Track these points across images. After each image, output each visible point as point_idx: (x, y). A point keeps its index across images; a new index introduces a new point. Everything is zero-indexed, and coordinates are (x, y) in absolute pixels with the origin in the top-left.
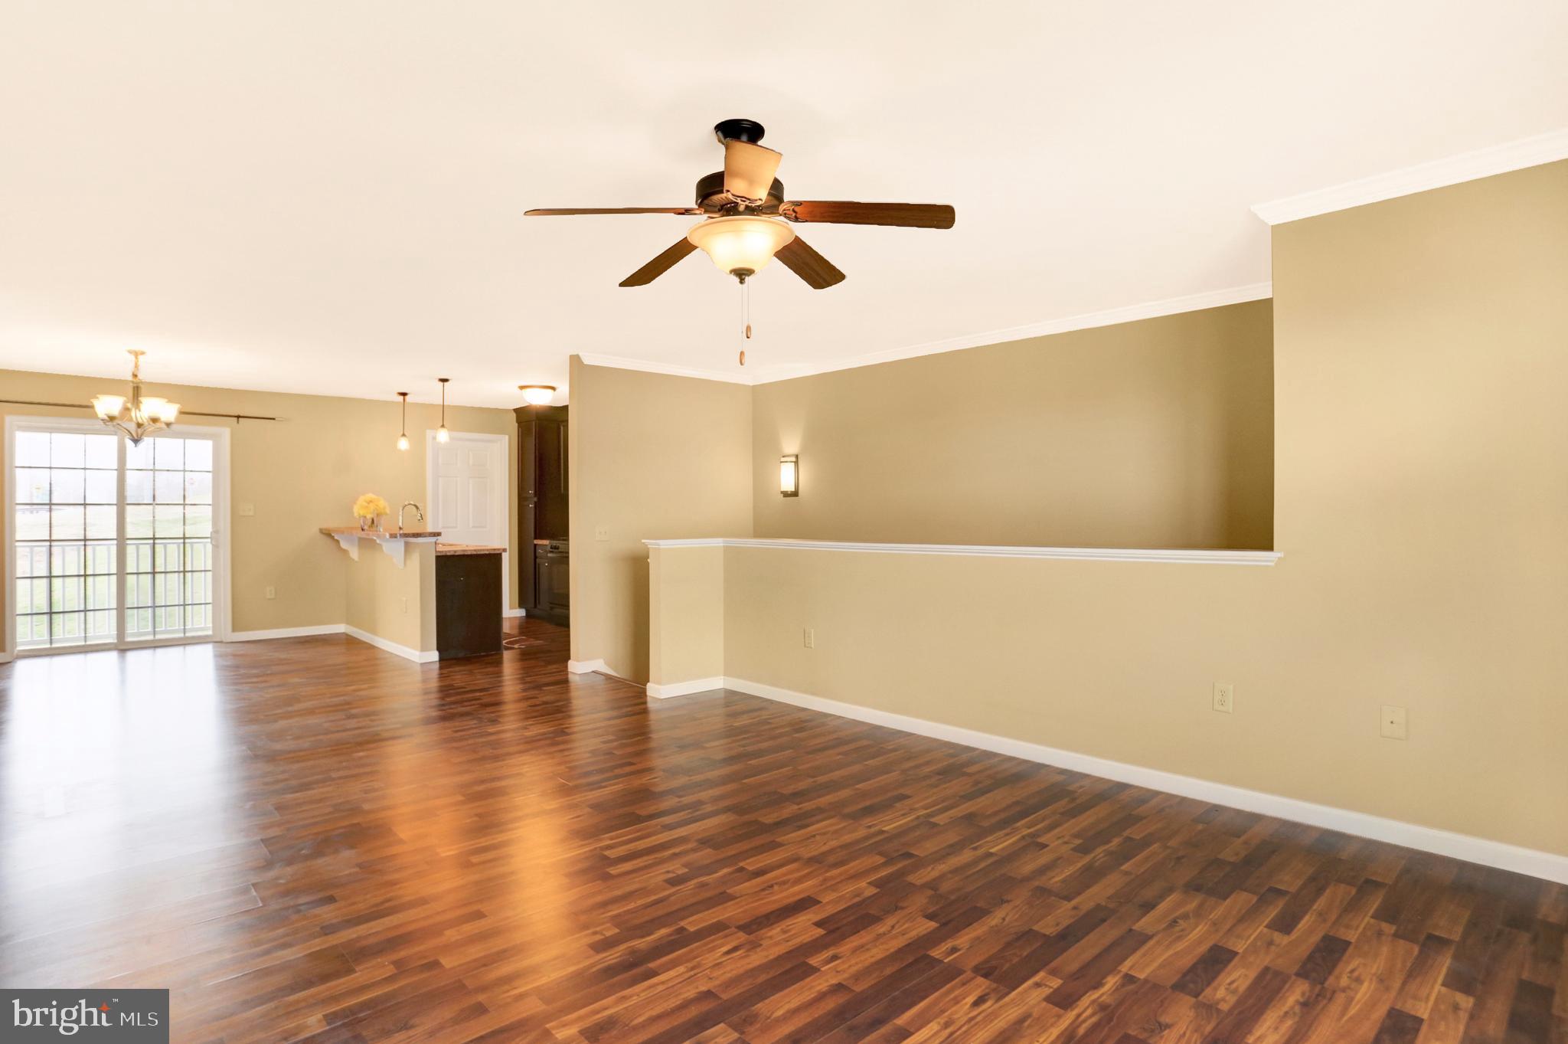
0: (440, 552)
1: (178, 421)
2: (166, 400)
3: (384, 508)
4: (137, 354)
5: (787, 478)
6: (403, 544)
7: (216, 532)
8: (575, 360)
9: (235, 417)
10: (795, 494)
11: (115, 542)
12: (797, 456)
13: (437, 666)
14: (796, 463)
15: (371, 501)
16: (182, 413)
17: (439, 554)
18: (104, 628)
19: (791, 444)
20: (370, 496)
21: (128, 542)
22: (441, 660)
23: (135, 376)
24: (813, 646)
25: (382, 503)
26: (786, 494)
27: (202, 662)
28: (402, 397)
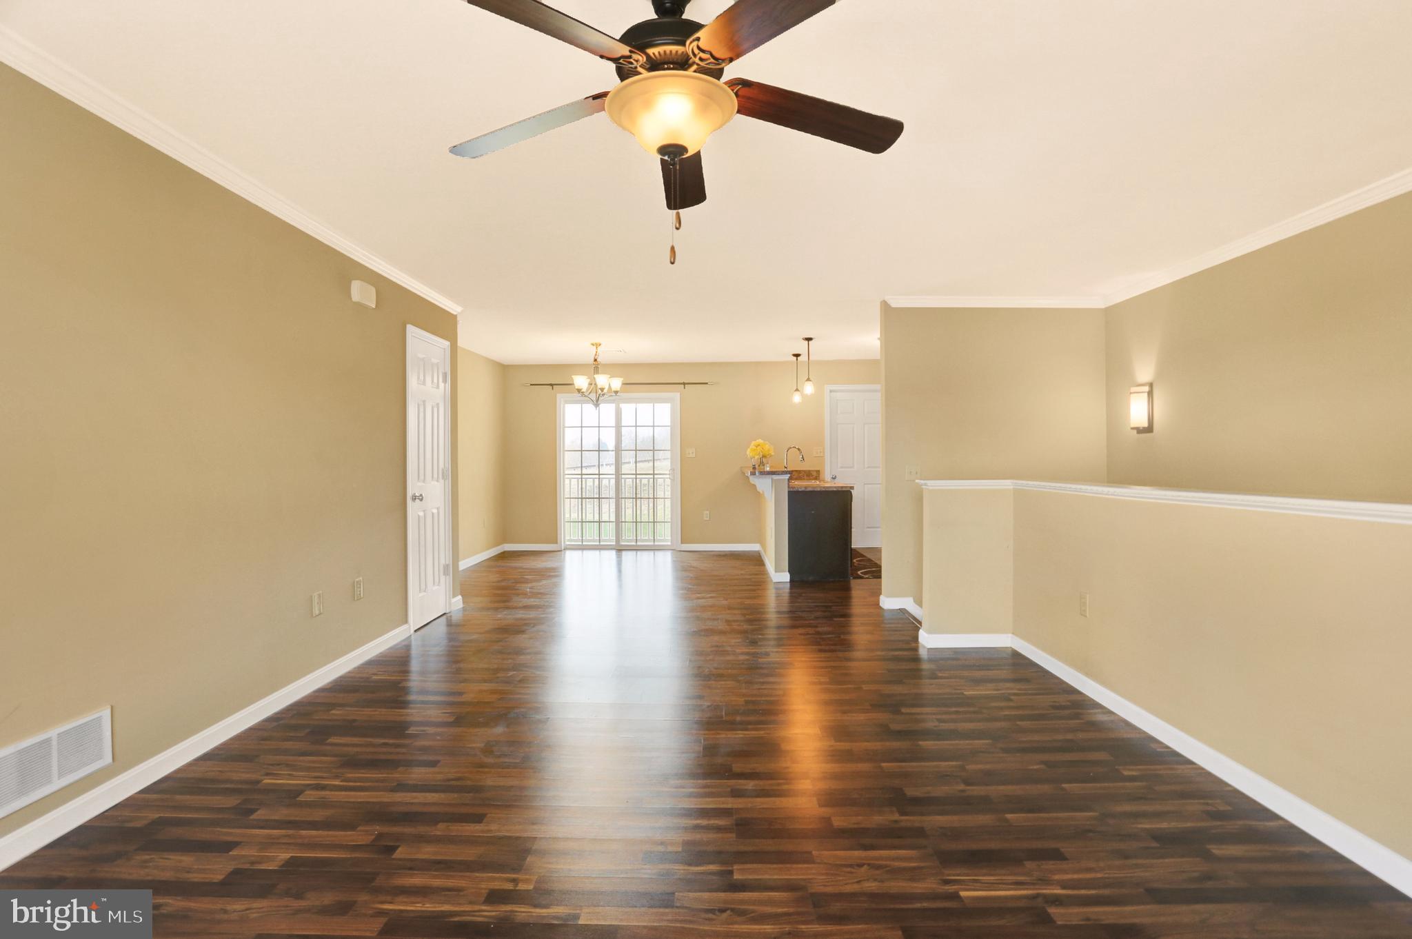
0: (792, 488)
1: (623, 390)
2: (609, 376)
3: (769, 450)
4: (597, 345)
5: (1137, 411)
6: (770, 480)
7: (673, 470)
8: (885, 306)
9: (681, 384)
10: (1149, 429)
11: (614, 476)
12: (1151, 385)
13: (788, 585)
14: (1150, 394)
15: (759, 445)
16: (624, 384)
17: (792, 490)
18: (609, 534)
19: (1145, 371)
20: (760, 441)
21: (623, 476)
22: (791, 581)
23: (595, 360)
24: (1088, 615)
25: (767, 447)
26: (1140, 431)
27: (665, 561)
28: (795, 358)
